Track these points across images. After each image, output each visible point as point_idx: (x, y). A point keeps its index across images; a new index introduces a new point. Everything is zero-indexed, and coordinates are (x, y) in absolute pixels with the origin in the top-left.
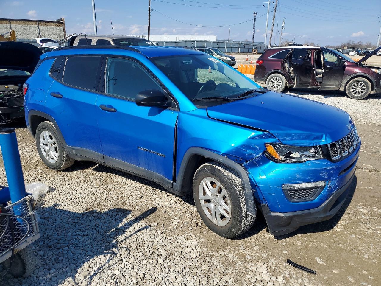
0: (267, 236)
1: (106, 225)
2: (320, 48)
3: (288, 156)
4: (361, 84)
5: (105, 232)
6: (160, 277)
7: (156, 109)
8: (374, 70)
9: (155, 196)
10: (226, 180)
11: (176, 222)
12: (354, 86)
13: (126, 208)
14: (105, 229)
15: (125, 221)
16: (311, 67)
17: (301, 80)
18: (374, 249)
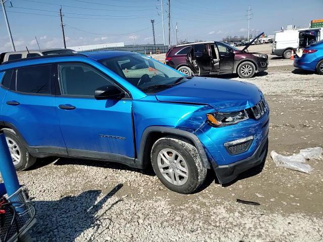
0: (216, 186)
1: (84, 205)
2: (213, 42)
3: (224, 121)
4: (248, 66)
5: (85, 210)
6: (145, 234)
7: (112, 101)
8: (255, 55)
9: (118, 175)
10: (181, 147)
11: (142, 191)
12: (243, 68)
13: (95, 189)
14: (84, 208)
15: (99, 199)
16: (209, 57)
17: (203, 69)
18: (292, 179)
